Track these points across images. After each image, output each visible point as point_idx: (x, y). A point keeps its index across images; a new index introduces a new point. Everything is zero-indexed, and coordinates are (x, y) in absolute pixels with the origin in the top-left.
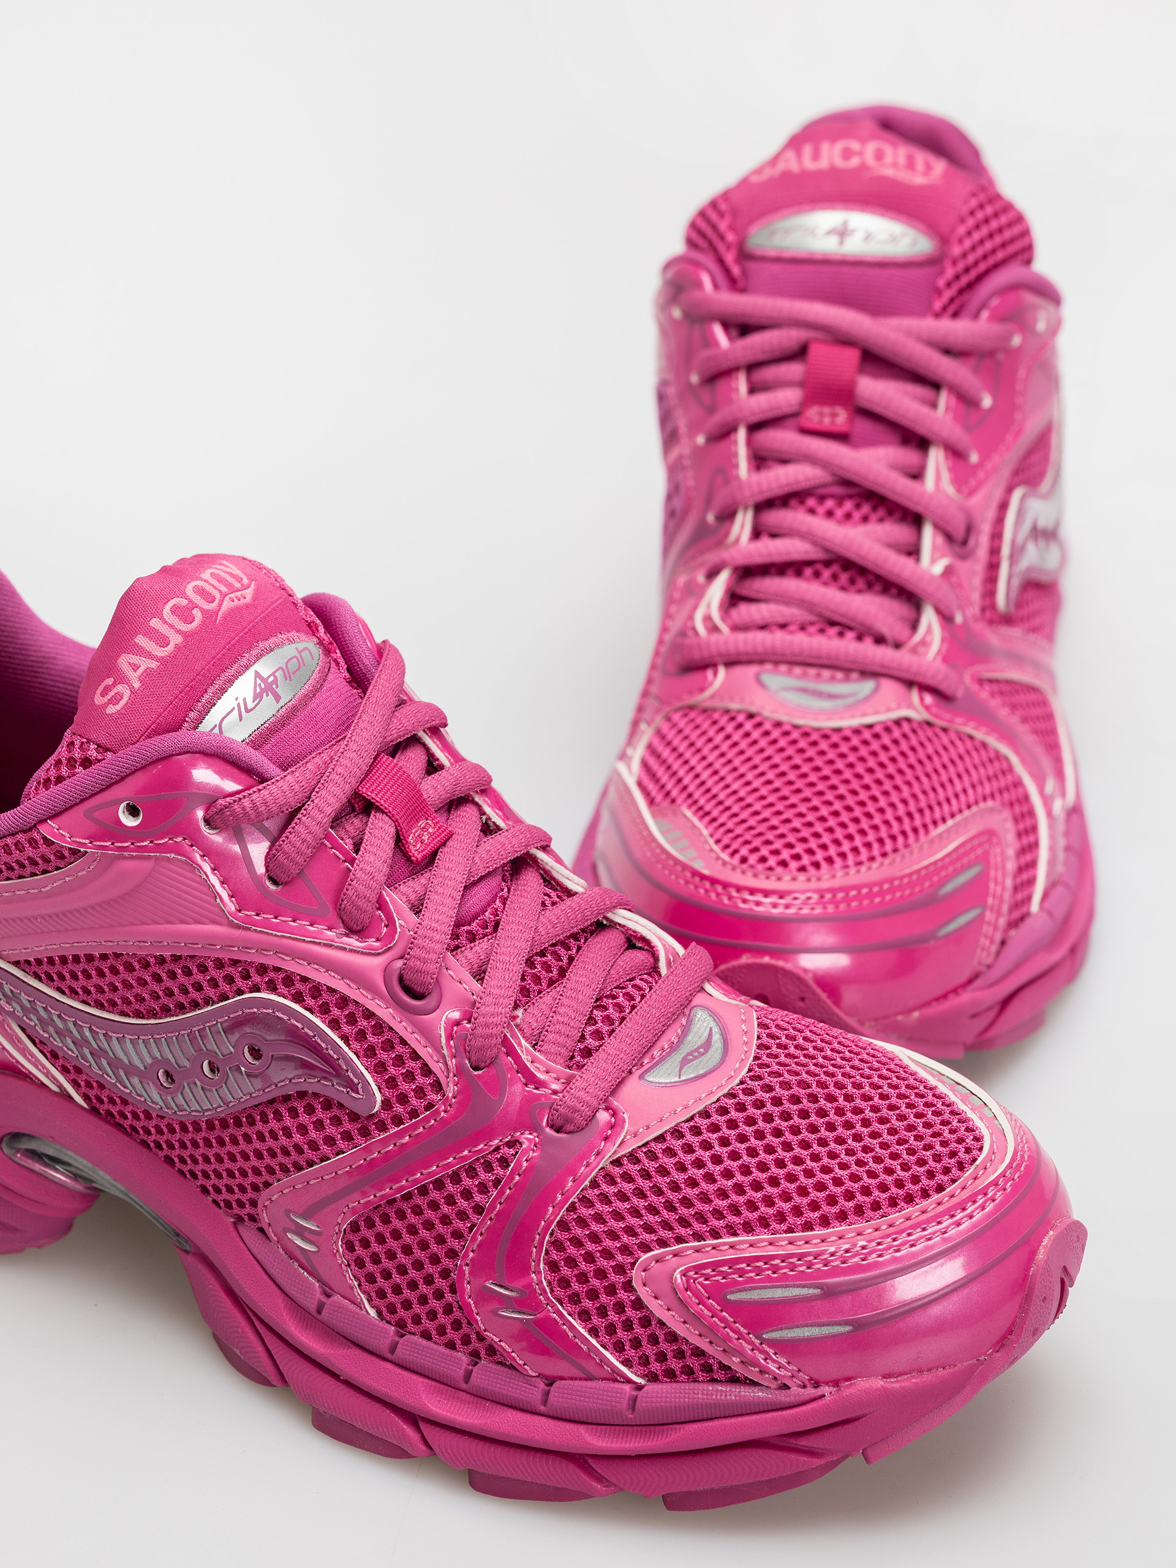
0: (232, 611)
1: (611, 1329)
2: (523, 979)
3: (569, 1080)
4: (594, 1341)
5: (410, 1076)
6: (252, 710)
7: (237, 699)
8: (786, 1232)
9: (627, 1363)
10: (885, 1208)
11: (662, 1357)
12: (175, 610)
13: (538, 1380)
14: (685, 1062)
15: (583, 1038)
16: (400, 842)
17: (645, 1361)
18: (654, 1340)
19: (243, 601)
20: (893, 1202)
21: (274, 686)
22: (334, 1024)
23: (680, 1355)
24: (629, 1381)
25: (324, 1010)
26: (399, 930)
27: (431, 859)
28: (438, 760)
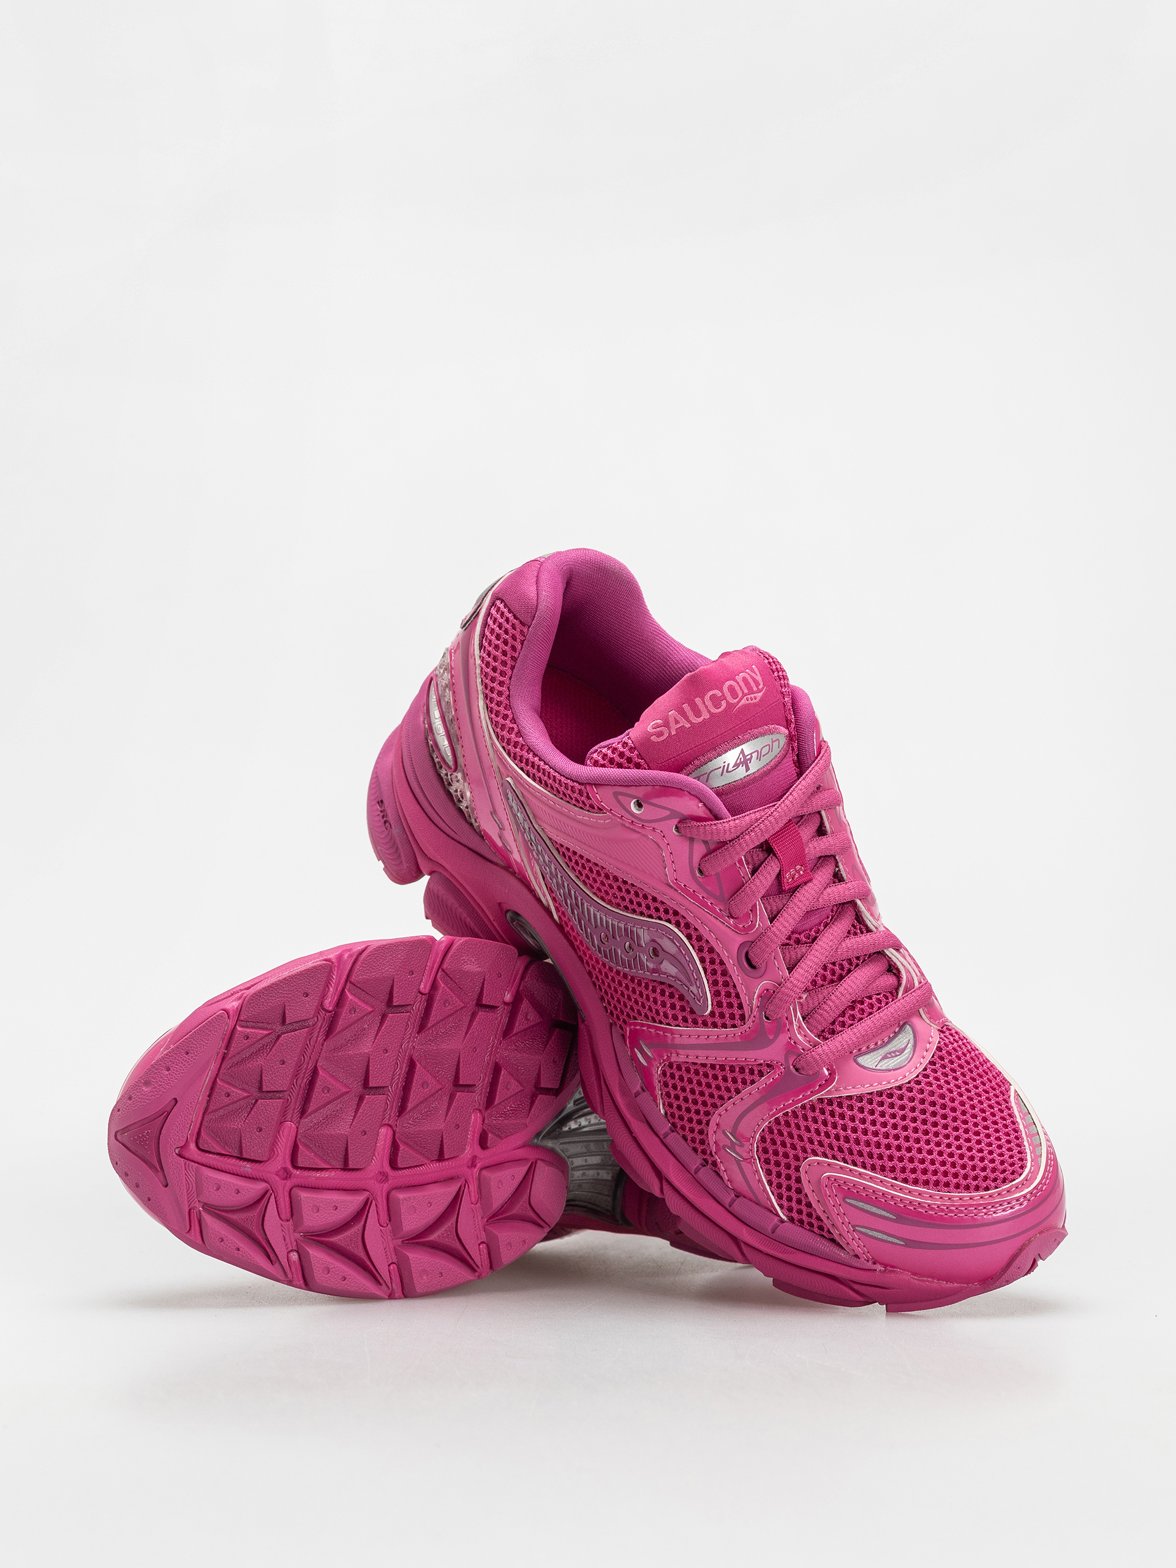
0: (745, 706)
1: (779, 1186)
2: (816, 976)
3: (816, 1045)
4: (768, 1188)
5: (730, 1005)
6: (730, 772)
7: (724, 762)
8: (892, 1179)
9: (781, 1207)
10: (952, 1188)
11: (800, 1212)
12: (713, 697)
13: (732, 1192)
14: (885, 1057)
15: (833, 1023)
16: (779, 876)
17: (790, 1209)
18: (799, 1202)
19: (754, 701)
20: (957, 1186)
21: (749, 762)
22: (702, 960)
23: (810, 1215)
24: (779, 1216)
25: (700, 950)
26: (757, 926)
27: (794, 890)
28: (825, 827)
